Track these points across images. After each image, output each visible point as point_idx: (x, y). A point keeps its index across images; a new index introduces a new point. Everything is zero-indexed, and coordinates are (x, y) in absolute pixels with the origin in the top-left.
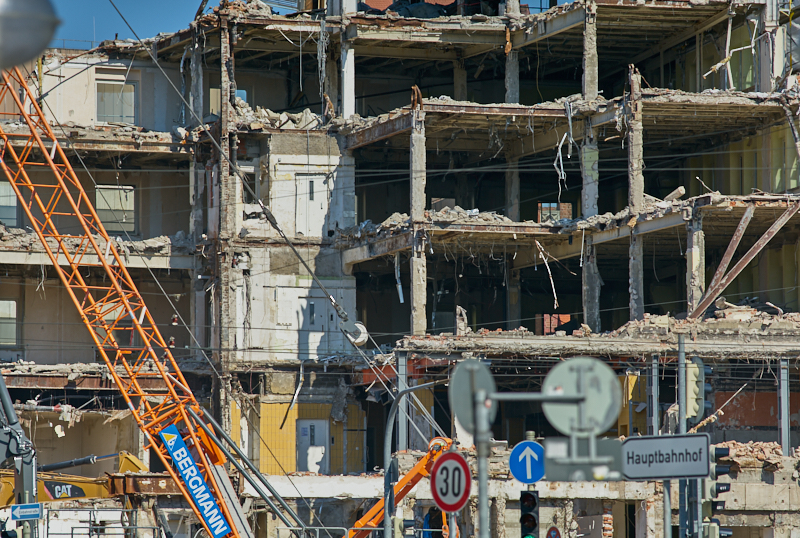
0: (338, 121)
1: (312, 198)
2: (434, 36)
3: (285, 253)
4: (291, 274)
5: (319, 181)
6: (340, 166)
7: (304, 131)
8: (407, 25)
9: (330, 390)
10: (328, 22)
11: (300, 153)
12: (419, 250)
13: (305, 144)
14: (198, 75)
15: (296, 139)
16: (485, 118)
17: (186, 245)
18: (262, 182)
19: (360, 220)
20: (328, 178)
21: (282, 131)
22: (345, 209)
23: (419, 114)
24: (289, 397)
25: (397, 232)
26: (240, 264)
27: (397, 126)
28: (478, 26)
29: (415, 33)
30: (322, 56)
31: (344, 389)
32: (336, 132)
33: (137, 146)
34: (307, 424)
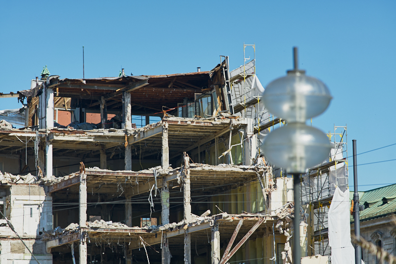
0: (45, 179)
1: (31, 216)
2: (91, 138)
3: (18, 243)
4: (21, 253)
5: (35, 208)
6: (45, 201)
7: (28, 184)
8: (78, 133)
10: (39, 132)
11: (26, 194)
12: (83, 241)
13: (28, 190)
15: (24, 188)
16: (115, 177)
18: (7, 209)
19: (55, 227)
20: (39, 206)
21: (17, 184)
22: (48, 222)
23: (84, 176)
25: (73, 232)
27: (73, 182)
28: (112, 134)
29: (82, 137)
30: (37, 148)
32: (44, 184)
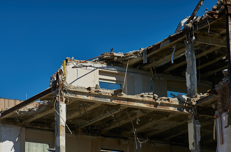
14: (193, 59)
33: (156, 105)
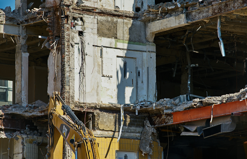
3: (108, 21)
4: (111, 37)
9: (139, 129)
17: (15, 17)
24: (111, 133)
26: (77, 27)
31: (150, 129)
34: (123, 154)
